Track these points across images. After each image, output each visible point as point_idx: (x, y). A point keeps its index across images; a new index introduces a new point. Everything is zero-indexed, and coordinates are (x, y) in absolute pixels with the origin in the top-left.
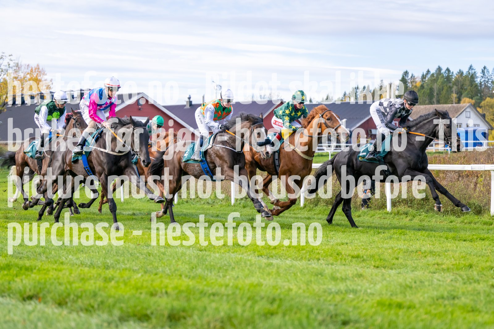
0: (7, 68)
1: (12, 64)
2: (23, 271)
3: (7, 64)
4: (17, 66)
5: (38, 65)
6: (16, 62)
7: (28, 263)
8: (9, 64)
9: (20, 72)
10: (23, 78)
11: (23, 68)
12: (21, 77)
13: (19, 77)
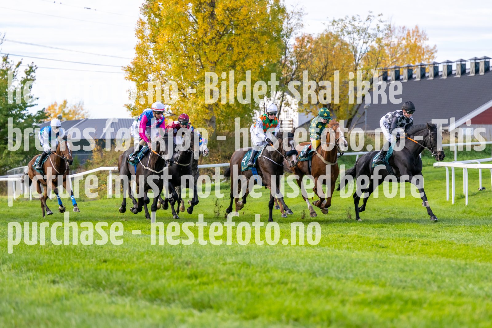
0: (376, 32)
1: (382, 27)
2: (409, 306)
3: (376, 27)
4: (389, 28)
5: (417, 27)
6: (388, 23)
7: (415, 295)
8: (379, 27)
9: (393, 37)
10: (396, 45)
11: (397, 31)
12: (394, 44)
13: (392, 43)
